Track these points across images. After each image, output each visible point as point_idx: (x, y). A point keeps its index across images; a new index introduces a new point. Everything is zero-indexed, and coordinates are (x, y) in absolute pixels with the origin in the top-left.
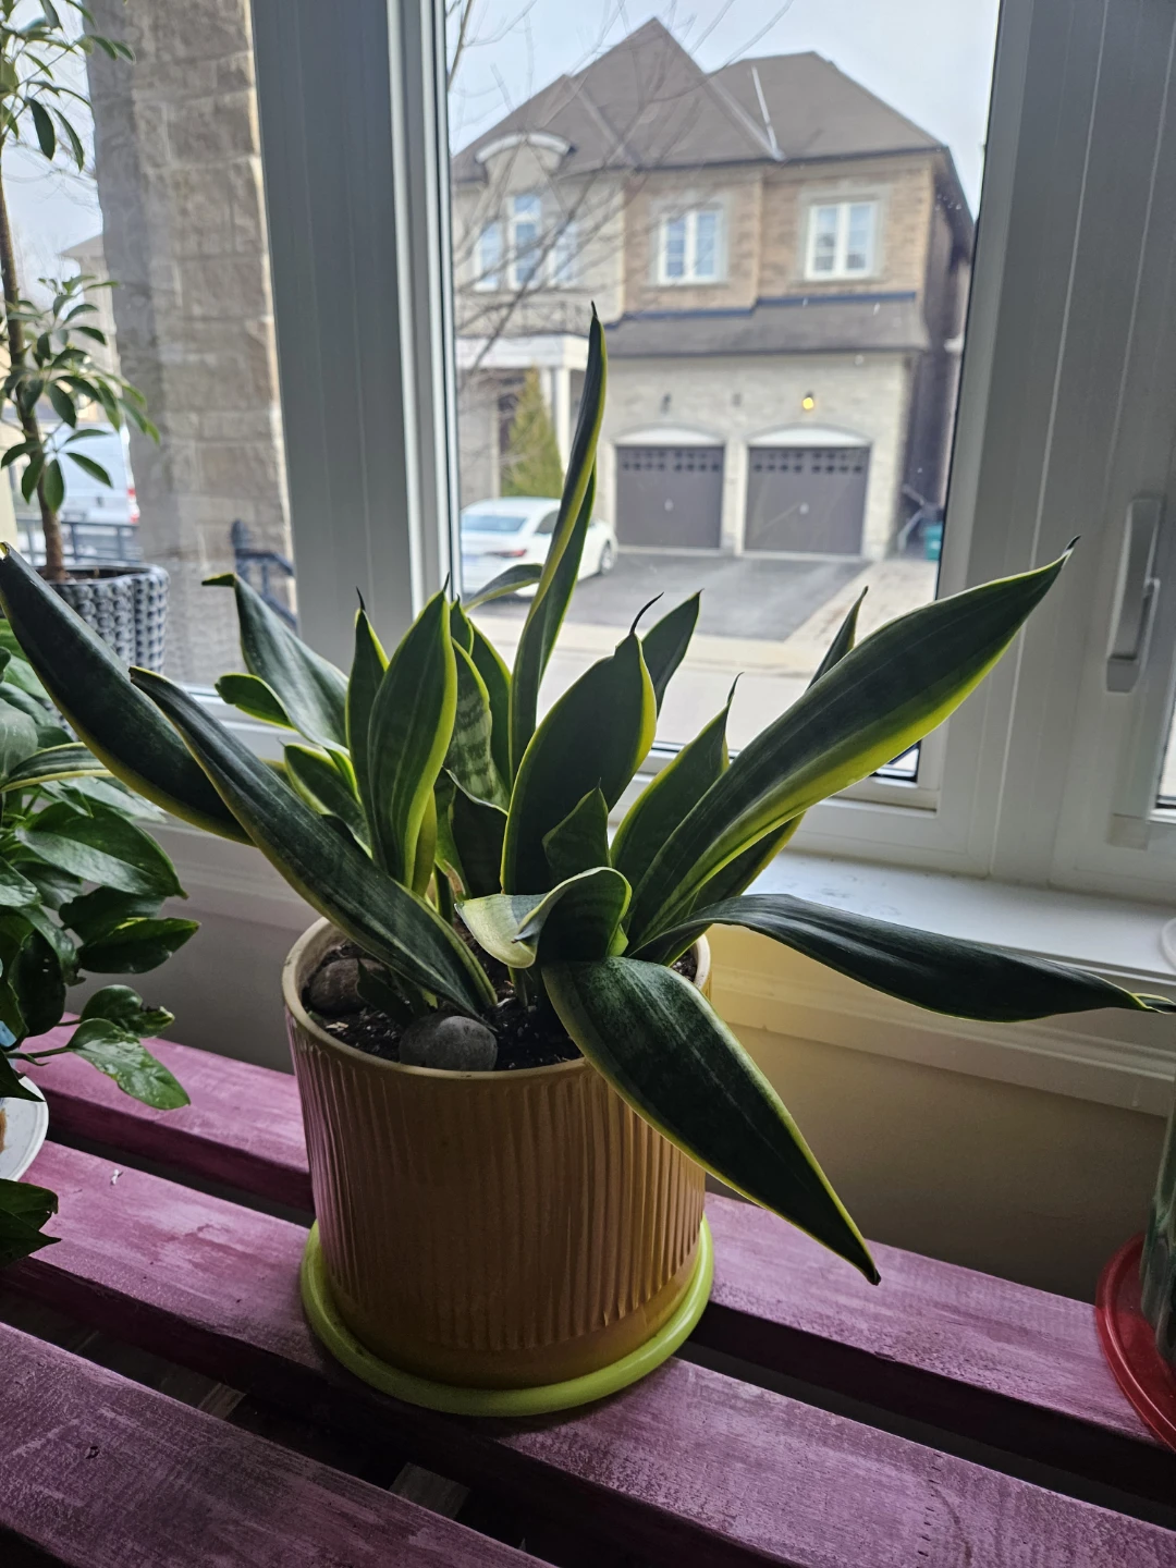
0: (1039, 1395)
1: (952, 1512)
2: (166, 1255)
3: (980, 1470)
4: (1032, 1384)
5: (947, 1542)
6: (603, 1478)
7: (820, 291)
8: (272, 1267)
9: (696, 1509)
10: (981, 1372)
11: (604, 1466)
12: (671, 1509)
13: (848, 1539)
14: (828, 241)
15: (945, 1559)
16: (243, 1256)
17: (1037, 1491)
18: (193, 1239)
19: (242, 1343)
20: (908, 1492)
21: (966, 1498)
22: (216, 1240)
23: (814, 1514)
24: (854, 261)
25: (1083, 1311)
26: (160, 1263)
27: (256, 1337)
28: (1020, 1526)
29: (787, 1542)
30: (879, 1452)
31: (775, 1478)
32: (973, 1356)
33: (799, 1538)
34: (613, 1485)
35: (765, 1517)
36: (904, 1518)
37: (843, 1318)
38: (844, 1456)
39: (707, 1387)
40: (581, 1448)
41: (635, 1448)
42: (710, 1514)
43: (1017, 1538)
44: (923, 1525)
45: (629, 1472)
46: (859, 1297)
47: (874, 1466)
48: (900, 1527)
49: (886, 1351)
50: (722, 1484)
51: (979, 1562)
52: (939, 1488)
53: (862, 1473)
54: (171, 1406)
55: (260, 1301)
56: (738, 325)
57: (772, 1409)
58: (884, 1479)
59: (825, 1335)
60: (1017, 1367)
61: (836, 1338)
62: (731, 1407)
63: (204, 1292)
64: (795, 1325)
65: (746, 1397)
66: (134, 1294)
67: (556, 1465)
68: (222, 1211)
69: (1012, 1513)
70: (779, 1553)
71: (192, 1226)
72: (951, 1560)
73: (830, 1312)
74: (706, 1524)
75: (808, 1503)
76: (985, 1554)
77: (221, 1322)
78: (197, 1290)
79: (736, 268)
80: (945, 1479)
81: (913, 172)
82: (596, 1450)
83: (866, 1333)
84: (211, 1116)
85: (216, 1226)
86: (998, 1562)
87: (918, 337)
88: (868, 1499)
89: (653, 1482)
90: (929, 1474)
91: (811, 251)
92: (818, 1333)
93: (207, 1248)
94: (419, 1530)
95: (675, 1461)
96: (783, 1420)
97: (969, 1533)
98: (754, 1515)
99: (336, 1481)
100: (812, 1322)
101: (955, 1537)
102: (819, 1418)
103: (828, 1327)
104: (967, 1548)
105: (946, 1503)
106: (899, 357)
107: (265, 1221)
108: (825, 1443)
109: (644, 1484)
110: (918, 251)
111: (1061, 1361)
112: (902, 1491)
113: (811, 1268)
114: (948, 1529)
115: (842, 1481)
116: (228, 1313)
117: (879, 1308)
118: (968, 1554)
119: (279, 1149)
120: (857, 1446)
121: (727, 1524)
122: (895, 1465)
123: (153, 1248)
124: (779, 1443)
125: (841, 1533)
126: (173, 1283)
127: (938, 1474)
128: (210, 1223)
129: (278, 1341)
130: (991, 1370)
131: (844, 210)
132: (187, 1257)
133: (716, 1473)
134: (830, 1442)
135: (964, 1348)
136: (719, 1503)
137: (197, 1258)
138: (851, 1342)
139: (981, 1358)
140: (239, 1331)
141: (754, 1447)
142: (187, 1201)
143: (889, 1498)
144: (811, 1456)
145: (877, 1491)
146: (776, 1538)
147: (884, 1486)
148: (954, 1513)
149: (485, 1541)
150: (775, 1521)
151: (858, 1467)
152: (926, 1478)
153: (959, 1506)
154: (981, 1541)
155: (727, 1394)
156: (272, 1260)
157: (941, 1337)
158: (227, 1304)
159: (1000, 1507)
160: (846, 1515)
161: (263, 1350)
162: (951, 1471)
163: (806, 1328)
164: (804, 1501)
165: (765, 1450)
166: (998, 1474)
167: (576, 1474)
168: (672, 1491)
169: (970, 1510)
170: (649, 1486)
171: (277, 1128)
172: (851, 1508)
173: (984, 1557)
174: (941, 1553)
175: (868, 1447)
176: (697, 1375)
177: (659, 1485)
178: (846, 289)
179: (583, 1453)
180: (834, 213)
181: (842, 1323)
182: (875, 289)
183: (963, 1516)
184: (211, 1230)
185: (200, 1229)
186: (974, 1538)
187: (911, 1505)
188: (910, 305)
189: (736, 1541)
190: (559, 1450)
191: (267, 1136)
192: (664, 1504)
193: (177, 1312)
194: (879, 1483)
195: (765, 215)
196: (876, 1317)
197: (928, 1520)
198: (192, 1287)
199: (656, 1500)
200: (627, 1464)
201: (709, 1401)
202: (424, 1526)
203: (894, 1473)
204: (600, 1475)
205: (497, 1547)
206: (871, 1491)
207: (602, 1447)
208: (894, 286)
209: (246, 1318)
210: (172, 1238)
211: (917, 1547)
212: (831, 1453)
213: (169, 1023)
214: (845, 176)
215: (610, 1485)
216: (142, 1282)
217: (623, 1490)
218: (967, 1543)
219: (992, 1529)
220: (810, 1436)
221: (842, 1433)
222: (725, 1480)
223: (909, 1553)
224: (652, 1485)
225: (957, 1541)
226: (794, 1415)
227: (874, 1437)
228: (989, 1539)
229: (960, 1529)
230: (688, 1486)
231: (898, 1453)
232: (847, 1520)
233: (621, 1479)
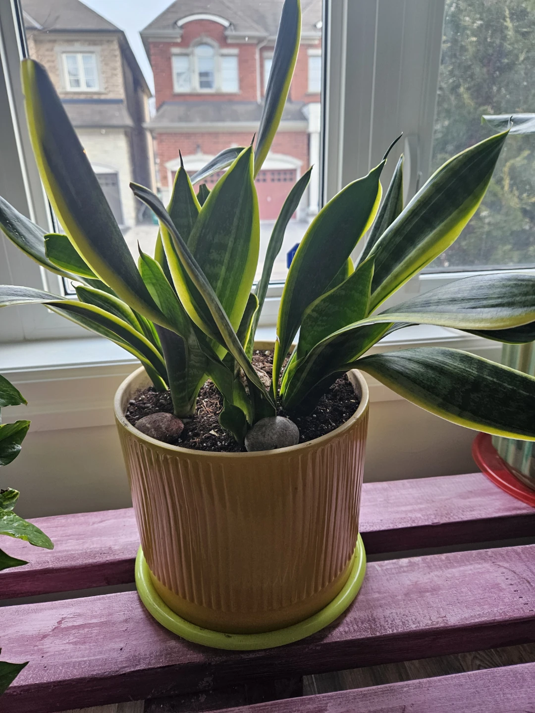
0: (496, 512)
1: (510, 570)
2: (50, 647)
4: (489, 510)
5: (519, 582)
7: (76, 97)
8: (126, 621)
9: (430, 622)
10: (471, 513)
12: (420, 628)
13: (489, 600)
14: (75, 73)
15: (524, 589)
16: (102, 624)
17: (526, 548)
18: (59, 630)
20: (491, 571)
21: (509, 562)
22: (75, 624)
26: (48, 654)
27: (149, 662)
28: (532, 563)
29: (472, 615)
30: (468, 561)
31: (444, 591)
32: (464, 508)
33: (474, 611)
34: (390, 632)
35: (455, 610)
36: (498, 581)
37: (410, 516)
38: (459, 569)
39: (387, 569)
40: (362, 623)
41: (383, 610)
42: (436, 621)
44: (507, 580)
45: (391, 622)
46: (408, 505)
47: (472, 567)
48: (500, 585)
49: (436, 521)
50: (428, 606)
52: (498, 563)
53: (470, 572)
55: (135, 643)
58: (479, 570)
59: (409, 525)
60: (480, 506)
61: (414, 525)
62: (404, 572)
63: (94, 655)
64: (395, 527)
65: (405, 565)
66: (45, 680)
67: (359, 637)
68: (63, 607)
69: (526, 559)
70: (473, 621)
71: (53, 623)
72: (526, 588)
73: (403, 516)
74: (438, 626)
75: (464, 594)
77: (120, 666)
78: (88, 657)
80: (497, 559)
82: (369, 620)
83: (423, 517)
85: (69, 616)
87: (128, 121)
88: (481, 581)
89: (403, 620)
90: (491, 560)
92: (406, 526)
93: (73, 631)
94: (327, 707)
95: (403, 606)
96: (426, 567)
97: (522, 575)
98: (451, 611)
99: (264, 709)
100: (400, 523)
101: (519, 579)
102: (436, 559)
103: (408, 522)
104: (526, 580)
105: (505, 568)
106: (122, 130)
108: (448, 568)
109: (401, 623)
110: (119, 80)
111: (490, 497)
112: (489, 572)
113: (381, 501)
114: (515, 577)
115: (467, 579)
116: (120, 659)
117: (418, 506)
118: (529, 583)
119: (73, 557)
120: (461, 562)
121: (446, 621)
122: (477, 563)
123: (36, 648)
124: (432, 576)
125: (484, 600)
126: (68, 661)
127: (493, 558)
128: (64, 616)
130: (473, 511)
131: (79, 57)
132: (65, 642)
133: (422, 602)
134: (449, 566)
135: (458, 507)
136: (435, 614)
137: (72, 639)
138: (421, 523)
139: (467, 508)
140: (136, 665)
141: (426, 583)
142: (35, 611)
143: (487, 576)
144: (449, 575)
145: (481, 576)
146: (467, 615)
147: (481, 573)
149: (361, 691)
150: (460, 609)
151: (467, 571)
152: (491, 562)
153: (510, 567)
154: (528, 575)
155: (397, 568)
157: (448, 507)
158: (115, 655)
159: (521, 559)
160: (481, 592)
161: (161, 667)
162: (496, 554)
163: (400, 526)
164: (462, 594)
165: (431, 582)
166: (510, 548)
167: (371, 636)
168: (414, 620)
169: (514, 566)
170: (404, 623)
172: (479, 588)
174: (520, 587)
175: (463, 561)
176: (381, 566)
177: (407, 621)
178: (89, 96)
179: (365, 625)
180: (75, 58)
181: (411, 518)
182: (103, 97)
183: (514, 569)
184: (67, 620)
185: (60, 622)
186: (524, 575)
187: (496, 575)
188: (121, 105)
189: (454, 626)
190: (355, 630)
191: (60, 554)
192: (416, 627)
193: (85, 675)
194: (479, 573)
196: (421, 510)
197: (506, 577)
198: (83, 657)
199: (412, 627)
200: (387, 619)
201: (393, 574)
202: (327, 703)
203: (480, 566)
204: (381, 630)
205: (368, 690)
206: (479, 577)
207: (370, 617)
208: (111, 96)
209: (135, 656)
210: (45, 636)
211: (513, 590)
212: (453, 570)
213: (18, 496)
214: (77, 41)
215: (388, 632)
216: (46, 671)
218: (524, 579)
219: (526, 569)
220: (440, 567)
221: (450, 561)
222: (428, 603)
223: (512, 593)
224: (404, 622)
225: (522, 580)
226: (428, 562)
227: (461, 556)
228: (530, 574)
229: (518, 575)
230: (418, 614)
231: (474, 557)
232: (483, 593)
233: (390, 627)
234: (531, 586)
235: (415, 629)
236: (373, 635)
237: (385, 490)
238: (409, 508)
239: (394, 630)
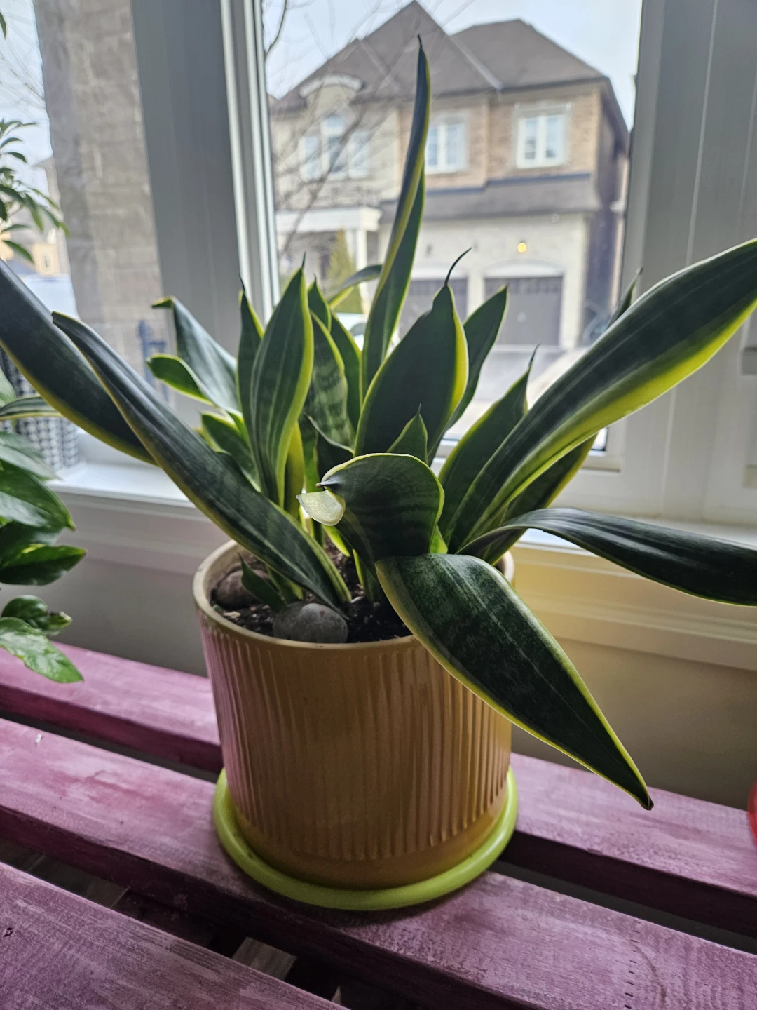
0: (712, 876)
1: (649, 963)
2: (71, 792)
3: (669, 931)
4: (705, 869)
5: (647, 986)
6: (386, 944)
7: (527, 175)
8: (147, 798)
9: (456, 966)
10: (666, 861)
11: (387, 934)
12: (438, 966)
13: (571, 985)
14: (532, 142)
15: (646, 998)
16: (127, 792)
17: (713, 947)
18: (92, 781)
19: (123, 853)
20: (616, 950)
21: (659, 952)
22: (108, 781)
23: (545, 967)
24: (549, 154)
25: (740, 816)
26: (66, 798)
27: (133, 848)
28: (700, 972)
29: (526, 988)
30: (593, 920)
31: (516, 941)
32: (660, 849)
33: (535, 985)
34: (394, 949)
35: (508, 970)
36: (614, 968)
37: (563, 825)
38: (567, 924)
42: (467, 969)
43: (699, 981)
44: (628, 974)
45: (406, 939)
46: (574, 810)
47: (589, 930)
48: (611, 975)
49: (596, 848)
50: (476, 946)
51: (672, 1000)
52: (639, 946)
53: (581, 936)
54: (67, 898)
55: (137, 822)
56: (474, 198)
57: (512, 891)
58: (597, 940)
59: (550, 837)
60: (693, 857)
61: (559, 839)
63: (97, 817)
66: (46, 819)
68: (113, 761)
69: (695, 963)
70: (519, 997)
71: (91, 772)
72: (651, 999)
73: (554, 821)
74: (464, 976)
75: (541, 958)
76: (676, 994)
77: (108, 838)
78: (92, 816)
79: (473, 161)
80: (643, 939)
81: (587, 94)
83: (580, 835)
84: (109, 697)
85: (109, 771)
86: (686, 1000)
87: (592, 201)
88: (586, 955)
89: (424, 946)
90: (631, 936)
91: (521, 148)
92: (546, 837)
93: (101, 787)
94: (247, 985)
95: (441, 930)
96: (521, 898)
97: (663, 979)
98: (500, 968)
99: (188, 950)
101: (652, 982)
102: (547, 896)
103: (553, 832)
104: (662, 989)
105: (644, 957)
106: (582, 216)
107: (143, 767)
108: (552, 914)
109: (417, 948)
110: (591, 147)
111: (725, 851)
112: (611, 948)
114: (647, 976)
115: (566, 941)
116: (113, 832)
117: (589, 817)
118: (664, 994)
119: (155, 718)
120: (578, 917)
121: (480, 976)
122: (605, 930)
123: (62, 788)
124: (518, 915)
125: (565, 980)
126: (75, 811)
127: (638, 935)
128: (104, 770)
129: (150, 850)
130: (674, 859)
131: (542, 120)
132: (87, 793)
133: (471, 938)
134: (556, 914)
135: (653, 845)
136: (473, 960)
137: (94, 794)
138: (571, 842)
139: (666, 851)
140: (121, 844)
141: (499, 918)
142: (89, 754)
143: (601, 954)
144: (543, 925)
145: (593, 949)
146: (517, 985)
147: (598, 945)
148: (651, 964)
149: (298, 992)
150: (516, 973)
151: (577, 932)
152: (629, 939)
153: (654, 959)
154: (672, 984)
156: (147, 794)
157: (636, 837)
158: (113, 825)
159: (686, 959)
160: (569, 967)
162: (648, 932)
163: (536, 833)
164: (538, 957)
165: (508, 920)
166: (682, 934)
167: (367, 941)
168: (439, 952)
169: (663, 962)
170: (421, 949)
171: (155, 705)
172: (573, 962)
173: (675, 996)
174: (642, 993)
175: (584, 917)
177: (429, 948)
178: (545, 173)
180: (536, 122)
181: (562, 828)
182: (563, 172)
183: (658, 966)
184: (105, 774)
185: (97, 774)
186: (667, 982)
187: (618, 958)
188: (587, 181)
189: (487, 988)
192: (433, 962)
193: (75, 831)
194: (594, 943)
195: (491, 126)
196: (588, 824)
197: (632, 970)
198: (88, 814)
199: (427, 959)
200: (405, 933)
202: (252, 982)
203: (604, 935)
204: (384, 942)
205: (306, 996)
206: (588, 949)
208: (576, 169)
209: (127, 835)
210: (75, 780)
211: (624, 990)
212: (557, 922)
213: (67, 623)
214: (543, 98)
215: (392, 949)
216: (53, 811)
217: (401, 952)
218: (662, 986)
219: (680, 975)
220: (541, 909)
221: (565, 907)
222: (478, 943)
223: (618, 994)
224: (423, 948)
225: (654, 984)
226: (530, 895)
227: (589, 910)
228: (678, 983)
229: (656, 976)
230: (450, 948)
231: (607, 920)
232: (571, 971)
233: (400, 944)
234: (664, 1001)
235: (429, 963)
236: (371, 943)
237: (560, 778)
238: (572, 814)
239: (401, 949)
